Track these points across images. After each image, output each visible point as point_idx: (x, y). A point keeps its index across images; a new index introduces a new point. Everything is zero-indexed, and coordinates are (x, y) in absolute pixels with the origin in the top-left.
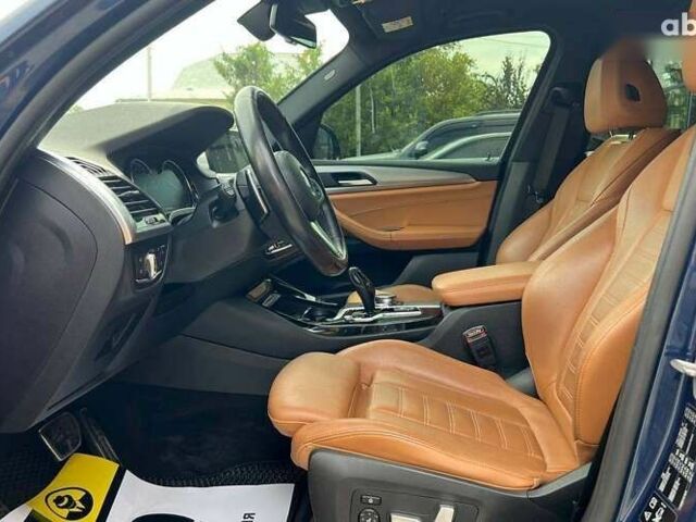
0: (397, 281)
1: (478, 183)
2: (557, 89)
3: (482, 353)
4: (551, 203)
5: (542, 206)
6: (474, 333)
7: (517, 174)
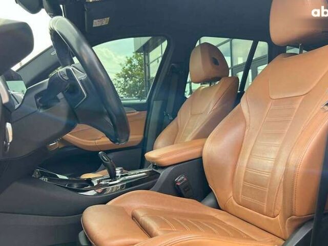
0: (100, 168)
1: (138, 112)
2: (173, 64)
3: (186, 190)
4: (176, 118)
5: (171, 121)
6: (180, 179)
7: (156, 107)
